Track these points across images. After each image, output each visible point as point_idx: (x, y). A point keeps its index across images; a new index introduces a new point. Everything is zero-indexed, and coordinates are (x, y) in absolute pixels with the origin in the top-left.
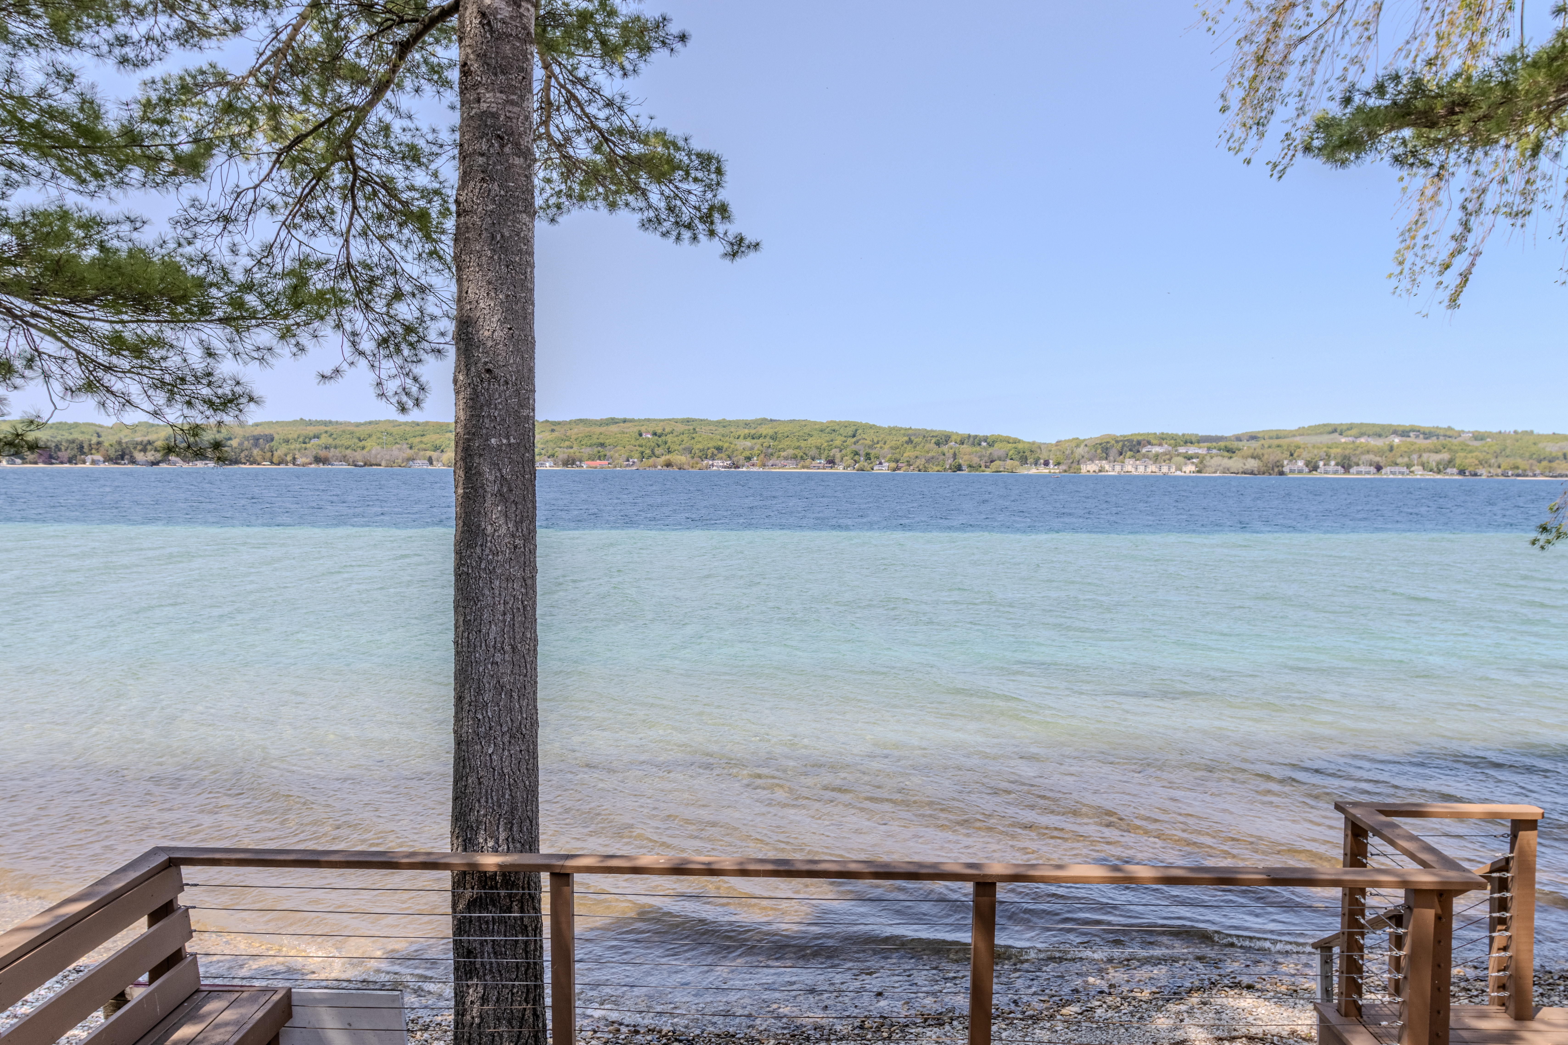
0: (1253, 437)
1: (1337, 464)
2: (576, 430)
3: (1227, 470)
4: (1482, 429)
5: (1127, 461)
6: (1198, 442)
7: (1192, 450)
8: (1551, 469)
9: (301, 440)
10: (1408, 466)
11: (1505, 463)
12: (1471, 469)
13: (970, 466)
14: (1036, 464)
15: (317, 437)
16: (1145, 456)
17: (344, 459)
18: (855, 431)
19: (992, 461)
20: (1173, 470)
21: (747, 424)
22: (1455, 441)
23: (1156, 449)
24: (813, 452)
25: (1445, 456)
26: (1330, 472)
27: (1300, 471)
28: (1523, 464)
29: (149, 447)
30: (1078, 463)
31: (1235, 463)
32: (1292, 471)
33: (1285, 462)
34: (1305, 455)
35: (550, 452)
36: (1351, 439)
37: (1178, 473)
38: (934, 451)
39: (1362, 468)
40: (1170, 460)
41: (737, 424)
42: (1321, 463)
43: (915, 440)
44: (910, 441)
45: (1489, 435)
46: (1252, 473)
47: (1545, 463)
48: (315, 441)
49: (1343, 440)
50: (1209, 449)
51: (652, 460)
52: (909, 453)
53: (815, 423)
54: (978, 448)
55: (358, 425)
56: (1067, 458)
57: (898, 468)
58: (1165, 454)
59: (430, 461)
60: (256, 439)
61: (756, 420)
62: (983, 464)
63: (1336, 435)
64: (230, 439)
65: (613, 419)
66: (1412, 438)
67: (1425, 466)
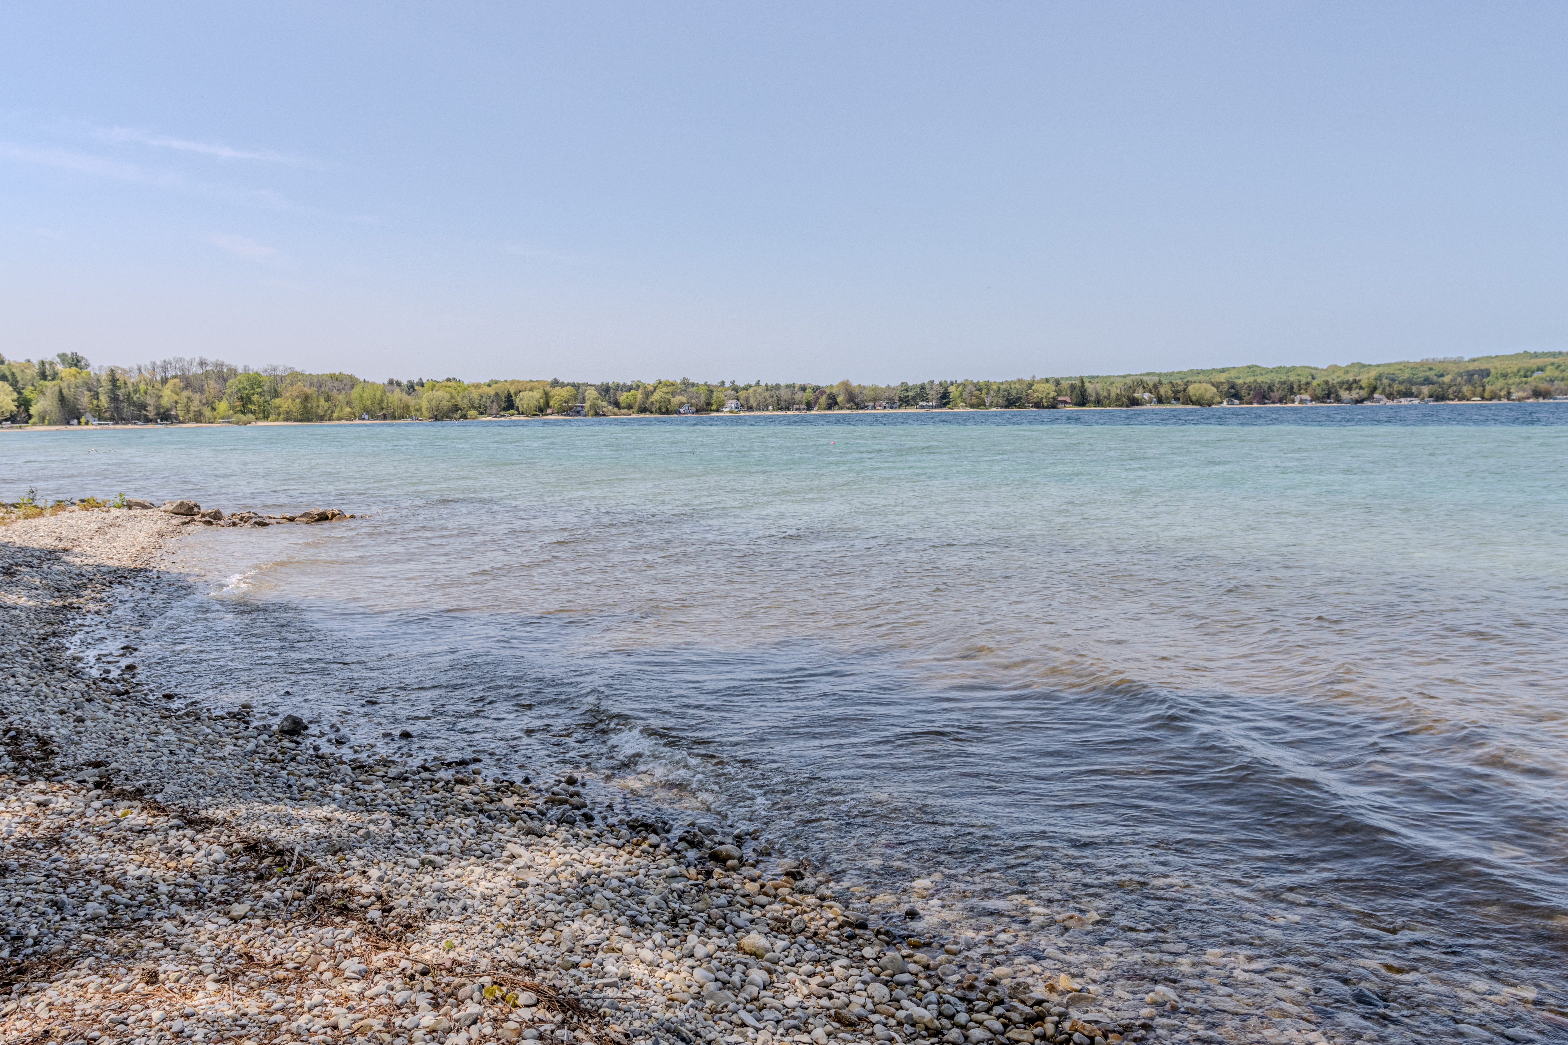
9: (1522, 373)
15: (1541, 369)
29: (1354, 386)
48: (1538, 374)
60: (1470, 375)
64: (1442, 375)
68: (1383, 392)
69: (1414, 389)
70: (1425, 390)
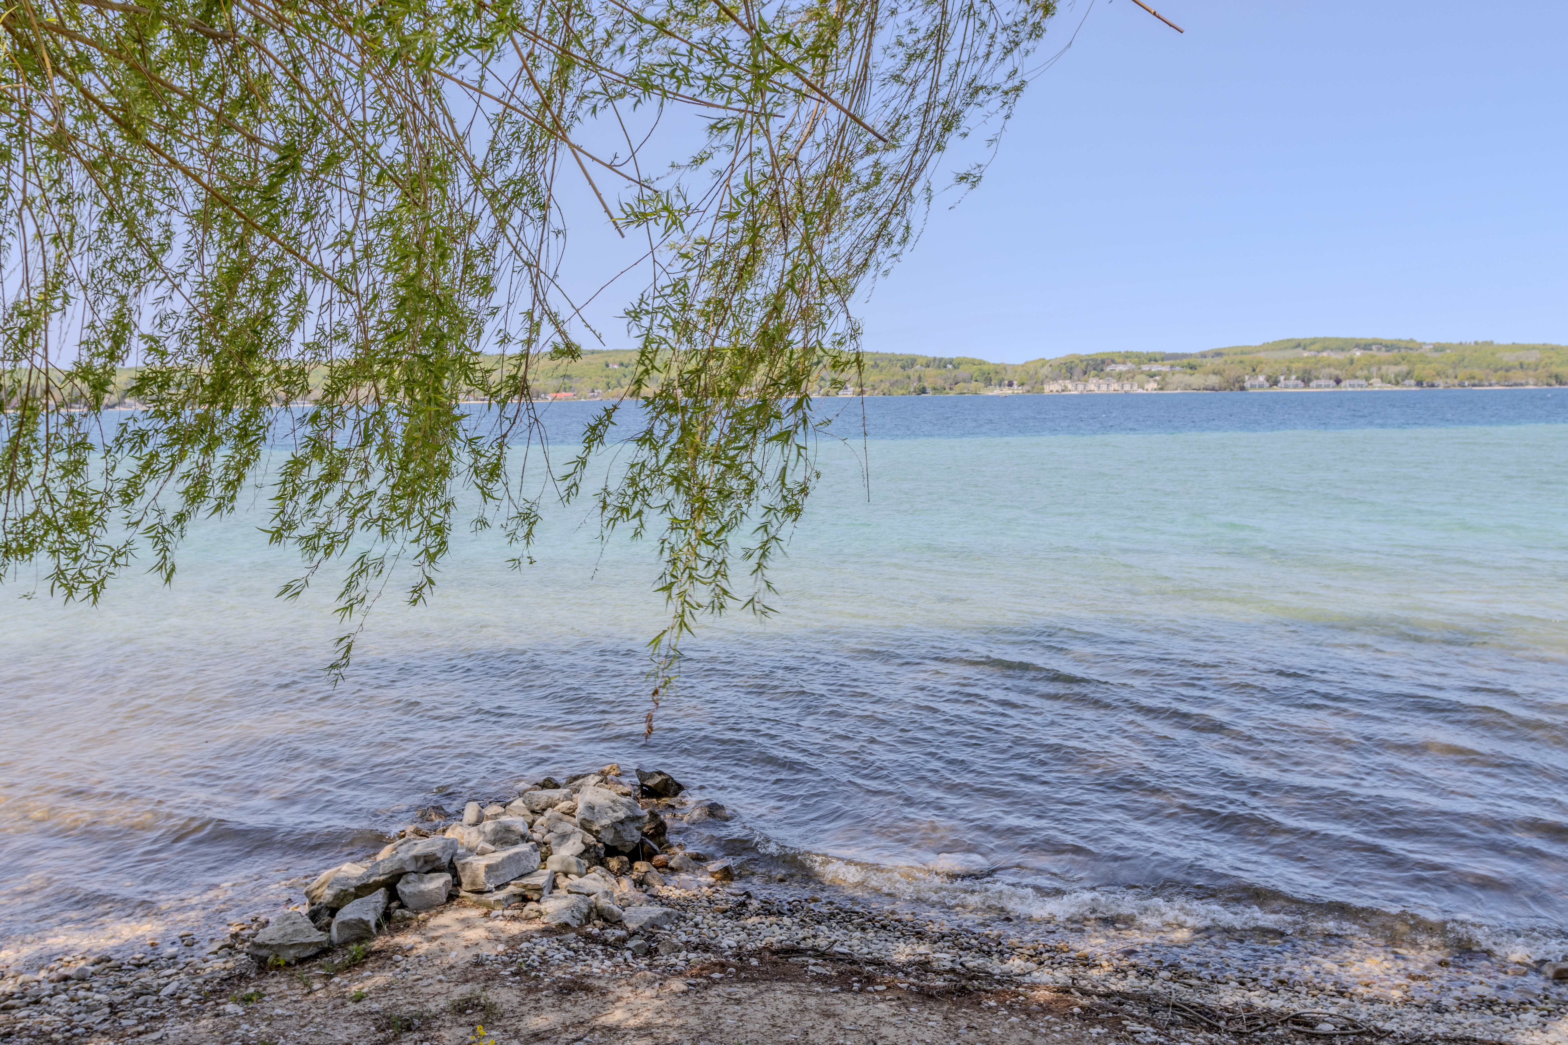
0: (1218, 354)
1: (1298, 378)
2: (542, 363)
3: (1188, 386)
4: (1443, 340)
5: (1090, 380)
6: (1163, 360)
7: (1155, 368)
8: (1506, 379)
10: (1367, 379)
11: (1462, 373)
12: (1428, 380)
13: (935, 389)
14: (1000, 385)
16: (1108, 375)
19: (957, 384)
20: (1135, 388)
22: (1416, 353)
23: (1121, 368)
25: (1404, 368)
26: (1290, 386)
27: (1261, 386)
28: (1480, 374)
30: (1042, 383)
31: (1197, 380)
32: (1252, 386)
33: (1247, 378)
34: (1268, 370)
36: (1313, 353)
37: (1140, 391)
38: (900, 375)
39: (1322, 382)
40: (1133, 378)
42: (1282, 378)
43: (881, 364)
44: (875, 365)
45: (1450, 346)
46: (1213, 389)
47: (1501, 373)
49: (1306, 354)
50: (1172, 366)
51: (618, 391)
52: (874, 377)
54: (943, 371)
56: (1031, 378)
58: (1129, 372)
62: (947, 387)
63: (1299, 350)
66: (1374, 352)
67: (1382, 378)
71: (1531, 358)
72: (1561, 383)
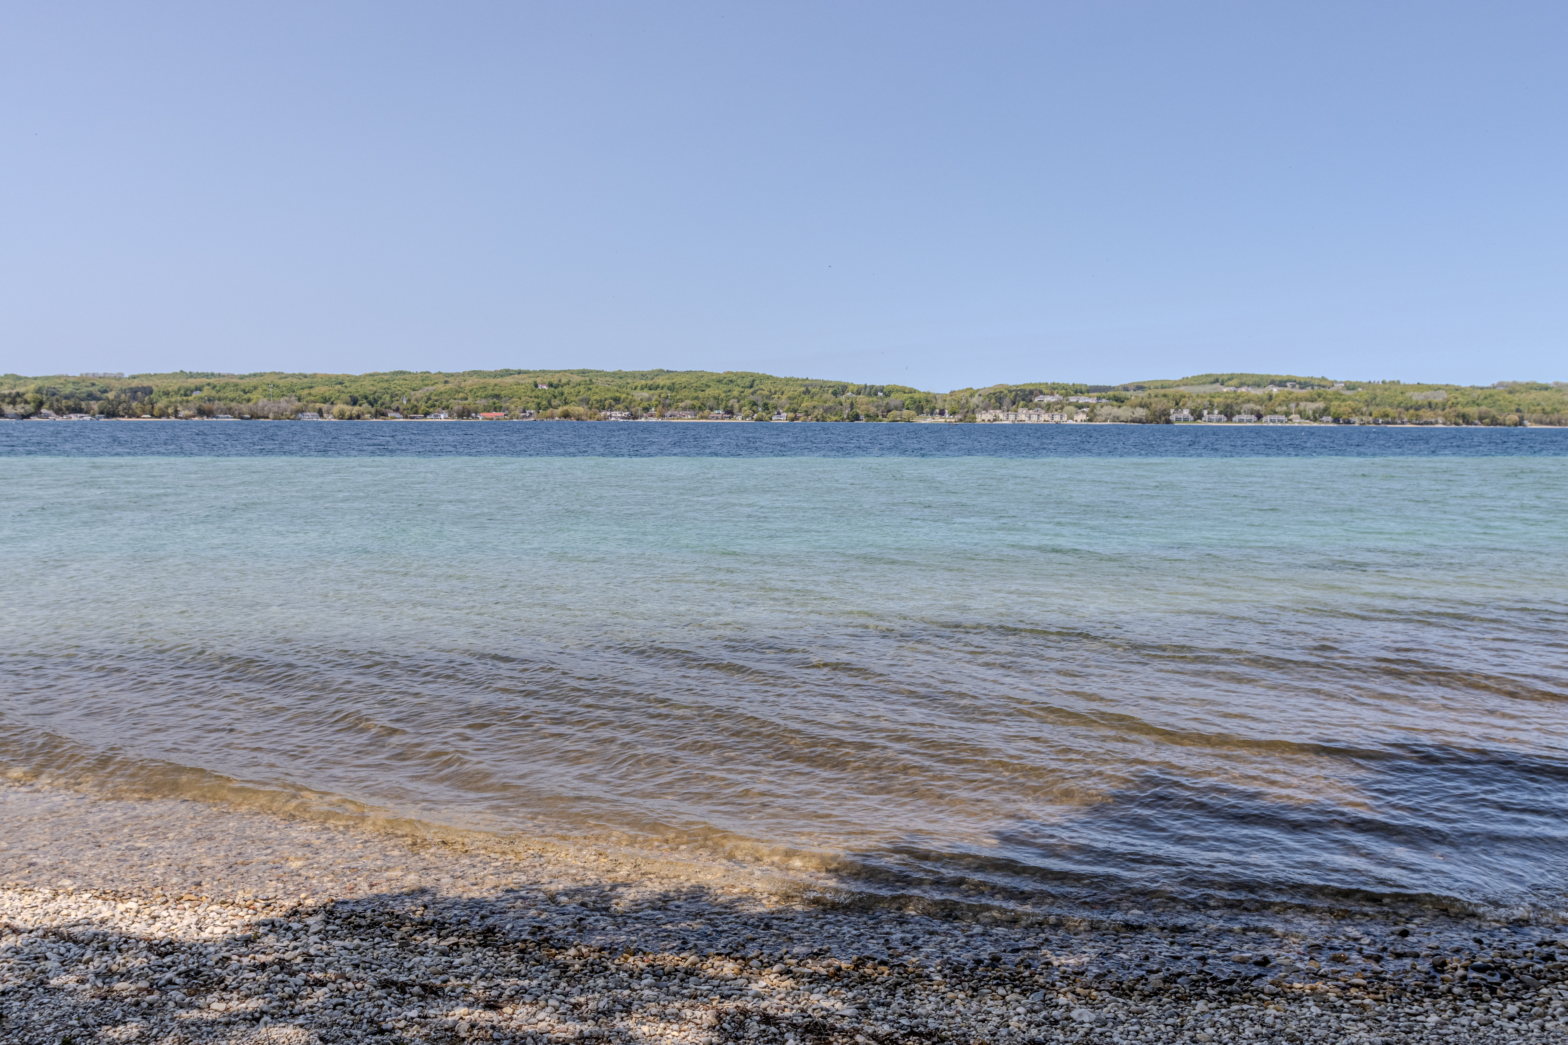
0: (1140, 387)
1: (1220, 413)
2: (470, 382)
3: (1116, 419)
4: (1353, 379)
5: (1020, 410)
6: (1088, 391)
7: (1082, 399)
8: (1417, 417)
9: (182, 392)
10: (1287, 414)
11: (1375, 411)
12: (1344, 417)
13: (867, 416)
14: (932, 414)
15: (199, 389)
16: (1037, 405)
17: (230, 411)
18: (752, 381)
19: (889, 411)
20: (1065, 419)
21: (643, 375)
22: (1330, 391)
23: (1048, 399)
24: (711, 403)
25: (1321, 405)
26: (1213, 420)
27: (1186, 420)
28: (1392, 412)
29: (18, 400)
30: (973, 412)
31: (1124, 412)
32: (1178, 420)
33: (1172, 411)
34: (1190, 404)
35: (444, 404)
36: (1232, 389)
37: (1070, 422)
38: (831, 401)
39: (1244, 417)
40: (1062, 409)
41: (633, 375)
42: (1205, 412)
43: (813, 390)
44: (807, 392)
45: (1360, 385)
46: (1140, 421)
47: (1412, 411)
48: (196, 394)
49: (1225, 390)
50: (1099, 398)
51: (549, 411)
52: (806, 404)
53: (712, 374)
54: (875, 399)
55: (242, 377)
56: (963, 407)
57: (796, 418)
58: (1057, 403)
59: (320, 413)
60: (134, 391)
61: (653, 371)
62: (880, 414)
63: (1218, 385)
64: (105, 391)
65: (507, 371)
66: (1289, 388)
67: (1302, 414)
68: (51, 407)
69: (84, 405)
70: (95, 406)
71: (1439, 398)
72: (1468, 423)
